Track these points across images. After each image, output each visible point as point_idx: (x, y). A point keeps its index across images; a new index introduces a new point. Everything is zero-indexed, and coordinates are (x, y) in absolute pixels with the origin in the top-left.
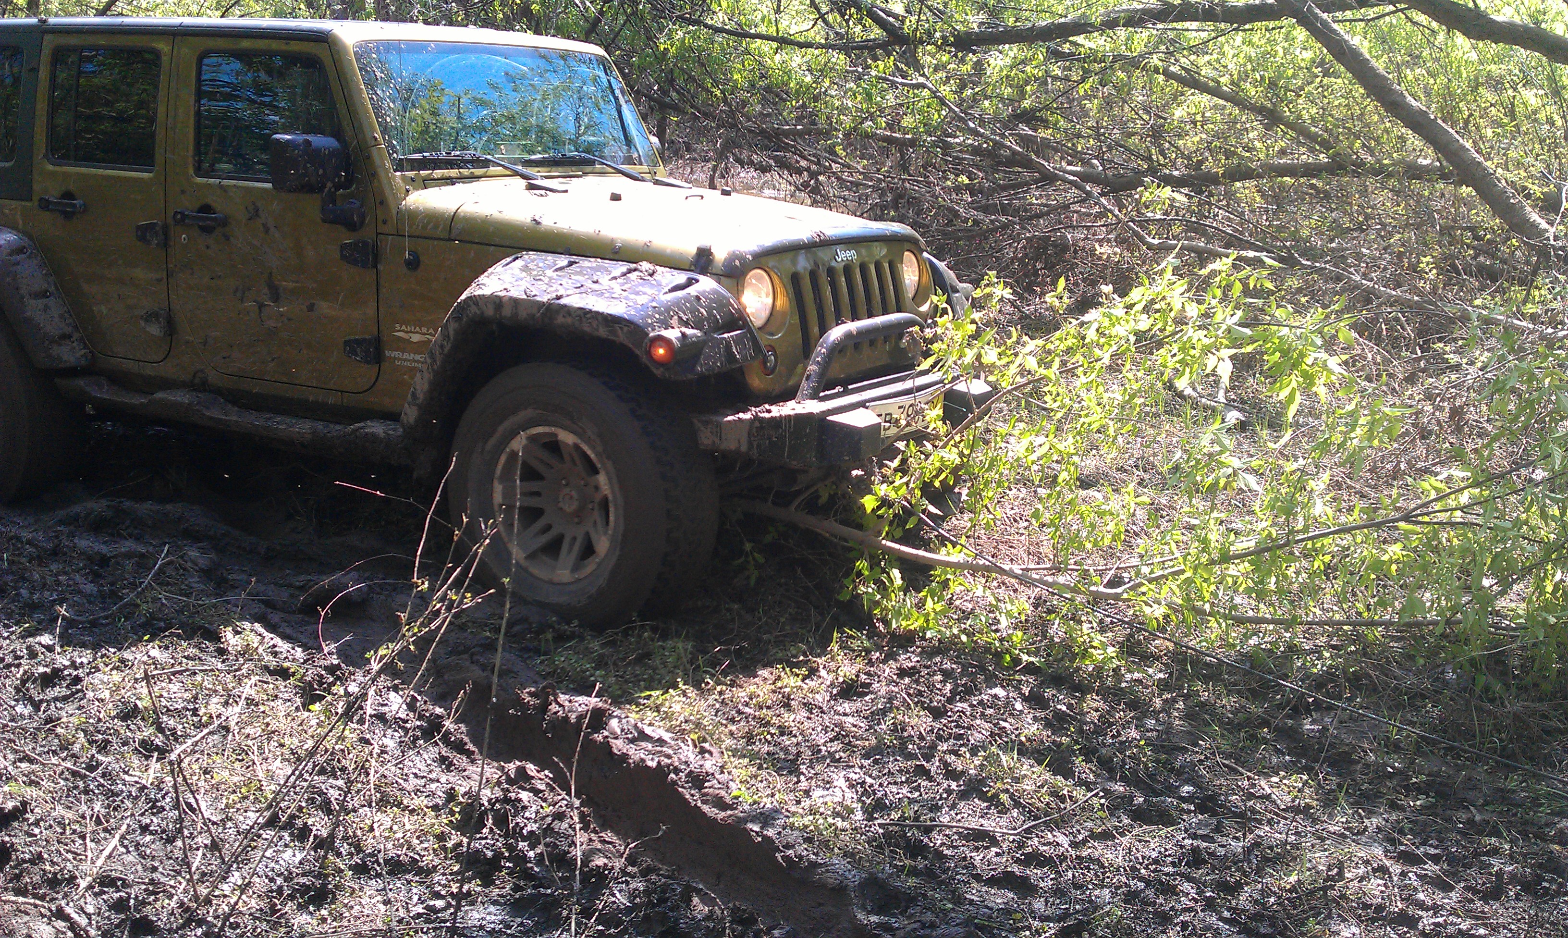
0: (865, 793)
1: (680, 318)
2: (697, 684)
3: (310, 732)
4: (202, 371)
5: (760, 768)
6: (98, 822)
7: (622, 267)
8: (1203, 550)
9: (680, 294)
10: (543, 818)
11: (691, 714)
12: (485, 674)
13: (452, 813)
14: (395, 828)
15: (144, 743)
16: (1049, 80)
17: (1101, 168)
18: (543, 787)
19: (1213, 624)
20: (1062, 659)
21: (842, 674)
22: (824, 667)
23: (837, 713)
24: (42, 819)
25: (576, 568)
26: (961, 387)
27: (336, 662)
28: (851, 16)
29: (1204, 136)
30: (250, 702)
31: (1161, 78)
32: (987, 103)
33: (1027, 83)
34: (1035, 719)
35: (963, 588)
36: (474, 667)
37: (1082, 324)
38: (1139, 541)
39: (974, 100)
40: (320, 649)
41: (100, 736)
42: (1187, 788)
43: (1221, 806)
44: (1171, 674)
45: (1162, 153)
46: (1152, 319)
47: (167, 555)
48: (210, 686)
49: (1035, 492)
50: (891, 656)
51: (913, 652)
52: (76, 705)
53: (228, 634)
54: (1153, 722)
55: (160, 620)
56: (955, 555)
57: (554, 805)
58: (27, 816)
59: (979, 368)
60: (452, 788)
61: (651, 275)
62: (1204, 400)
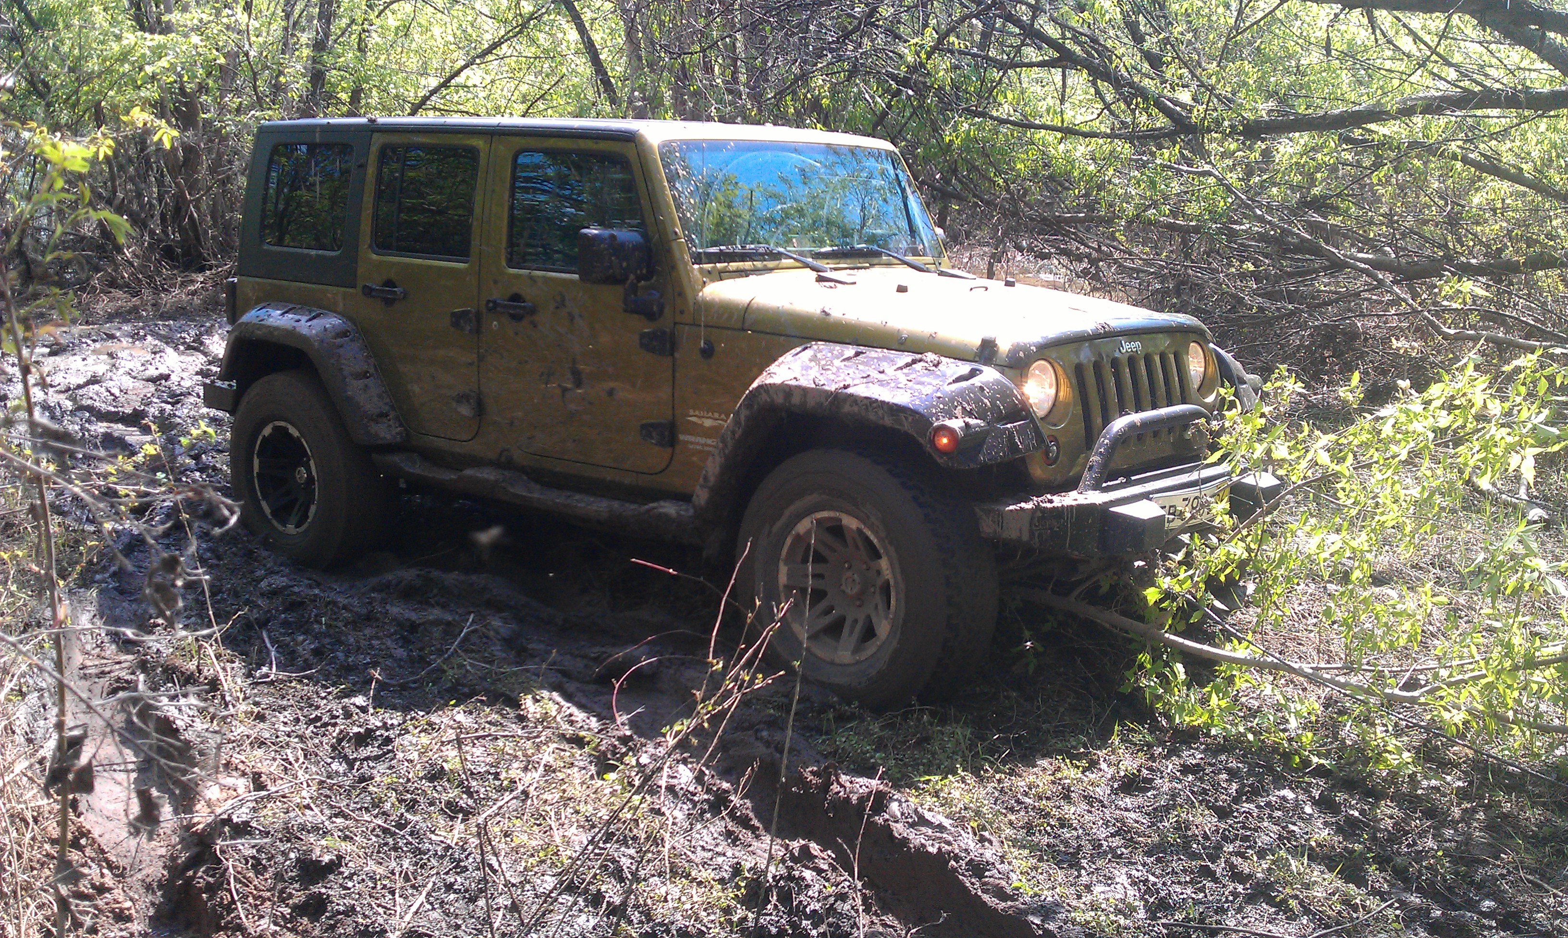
0: (1148, 891)
1: (964, 408)
2: (976, 771)
3: (604, 800)
4: (508, 450)
5: (1041, 860)
6: (407, 879)
7: (908, 358)
8: (1506, 655)
9: (964, 384)
10: (826, 898)
11: (971, 802)
12: (769, 751)
13: (738, 888)
14: (683, 899)
15: (449, 804)
16: (1340, 166)
17: (1393, 256)
18: (825, 867)
19: (1516, 730)
20: (1354, 763)
21: (1123, 768)
22: (1105, 760)
23: (1118, 808)
24: (355, 874)
25: (857, 650)
26: (1249, 480)
27: (628, 733)
28: (1137, 105)
29: (1504, 224)
30: (549, 769)
31: (1459, 165)
32: (1275, 190)
33: (1318, 169)
34: (1326, 824)
35: (1249, 685)
36: (758, 744)
37: (1378, 419)
38: (1436, 642)
39: (1262, 187)
40: (613, 720)
41: (409, 796)
42: (1487, 904)
43: (1525, 924)
44: (1471, 783)
45: (1459, 241)
46: (1452, 416)
47: (471, 625)
48: (511, 752)
49: (1325, 587)
50: (1173, 752)
51: (1196, 749)
52: (387, 765)
53: (528, 702)
54: (1452, 832)
55: (464, 685)
56: (1241, 652)
57: (837, 886)
58: (342, 869)
59: (1268, 462)
60: (738, 863)
61: (936, 366)
62: (1504, 496)
